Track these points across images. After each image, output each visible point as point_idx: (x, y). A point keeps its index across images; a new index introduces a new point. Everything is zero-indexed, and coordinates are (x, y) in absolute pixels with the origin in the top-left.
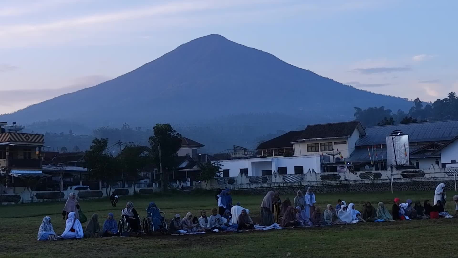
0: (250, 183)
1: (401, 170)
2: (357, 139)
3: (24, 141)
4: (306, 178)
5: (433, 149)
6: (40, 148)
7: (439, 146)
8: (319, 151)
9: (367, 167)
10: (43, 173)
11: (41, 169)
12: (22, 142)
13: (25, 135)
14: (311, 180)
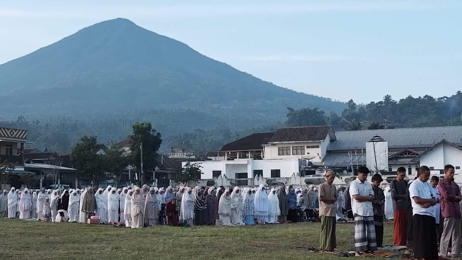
0: (230, 185)
1: (387, 176)
2: (328, 144)
3: (9, 137)
4: (290, 182)
5: (406, 156)
6: (22, 144)
7: (412, 152)
8: (290, 155)
9: (345, 172)
10: (25, 170)
11: (23, 167)
12: (7, 137)
13: (10, 130)
14: (295, 184)
